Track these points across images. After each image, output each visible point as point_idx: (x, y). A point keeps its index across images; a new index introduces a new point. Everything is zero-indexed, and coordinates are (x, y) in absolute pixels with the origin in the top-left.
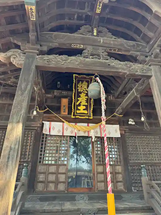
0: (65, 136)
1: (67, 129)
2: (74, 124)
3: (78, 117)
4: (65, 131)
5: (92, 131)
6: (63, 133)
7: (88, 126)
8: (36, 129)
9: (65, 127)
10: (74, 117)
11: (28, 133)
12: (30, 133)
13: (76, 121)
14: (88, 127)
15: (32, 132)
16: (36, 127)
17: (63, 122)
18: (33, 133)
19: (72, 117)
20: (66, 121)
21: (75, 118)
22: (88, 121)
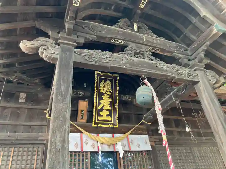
0: (84, 152)
1: (87, 142)
2: (95, 135)
3: (100, 126)
4: (84, 145)
5: (119, 144)
6: (82, 148)
7: (113, 137)
8: (44, 144)
9: (84, 140)
10: (95, 126)
11: (33, 149)
12: (35, 149)
13: (98, 131)
14: (113, 139)
15: (38, 147)
16: (45, 140)
17: (82, 132)
18: (40, 149)
19: (93, 125)
20: (86, 131)
21: (97, 127)
22: (113, 131)
